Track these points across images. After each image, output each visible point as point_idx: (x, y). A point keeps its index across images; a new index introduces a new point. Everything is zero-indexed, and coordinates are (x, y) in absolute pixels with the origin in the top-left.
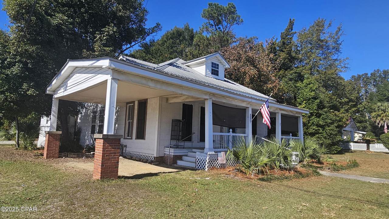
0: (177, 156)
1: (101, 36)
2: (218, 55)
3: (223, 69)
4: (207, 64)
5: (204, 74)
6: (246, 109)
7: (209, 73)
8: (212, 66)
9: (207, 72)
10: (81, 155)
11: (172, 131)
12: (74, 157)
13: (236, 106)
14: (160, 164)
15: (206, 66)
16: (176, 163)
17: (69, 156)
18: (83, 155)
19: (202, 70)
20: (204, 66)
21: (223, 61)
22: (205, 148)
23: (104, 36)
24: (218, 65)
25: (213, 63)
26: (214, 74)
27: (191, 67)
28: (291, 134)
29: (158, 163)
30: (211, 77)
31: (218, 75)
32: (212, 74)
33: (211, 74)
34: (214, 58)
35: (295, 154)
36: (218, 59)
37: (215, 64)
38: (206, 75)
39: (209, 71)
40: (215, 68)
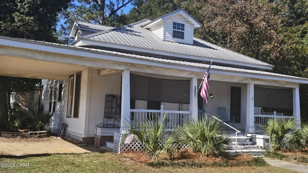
0: (106, 136)
1: (22, 5)
2: (181, 12)
3: (191, 29)
4: (166, 25)
5: (162, 38)
6: (190, 80)
7: (169, 36)
8: (174, 28)
9: (166, 35)
10: (17, 134)
11: (105, 107)
12: (7, 136)
13: (172, 77)
14: (87, 146)
15: (165, 27)
16: (105, 145)
17: (2, 135)
18: (18, 135)
19: (160, 34)
20: (162, 29)
21: (190, 19)
22: (120, 127)
23: (25, 4)
24: (183, 25)
25: (174, 24)
26: (178, 37)
27: (151, 30)
28: (275, 112)
29: (86, 144)
30: (172, 40)
31: (182, 37)
32: (174, 36)
33: (171, 37)
34: (177, 16)
35: (263, 139)
36: (182, 17)
37: (179, 24)
38: (165, 39)
39: (170, 34)
40: (179, 29)
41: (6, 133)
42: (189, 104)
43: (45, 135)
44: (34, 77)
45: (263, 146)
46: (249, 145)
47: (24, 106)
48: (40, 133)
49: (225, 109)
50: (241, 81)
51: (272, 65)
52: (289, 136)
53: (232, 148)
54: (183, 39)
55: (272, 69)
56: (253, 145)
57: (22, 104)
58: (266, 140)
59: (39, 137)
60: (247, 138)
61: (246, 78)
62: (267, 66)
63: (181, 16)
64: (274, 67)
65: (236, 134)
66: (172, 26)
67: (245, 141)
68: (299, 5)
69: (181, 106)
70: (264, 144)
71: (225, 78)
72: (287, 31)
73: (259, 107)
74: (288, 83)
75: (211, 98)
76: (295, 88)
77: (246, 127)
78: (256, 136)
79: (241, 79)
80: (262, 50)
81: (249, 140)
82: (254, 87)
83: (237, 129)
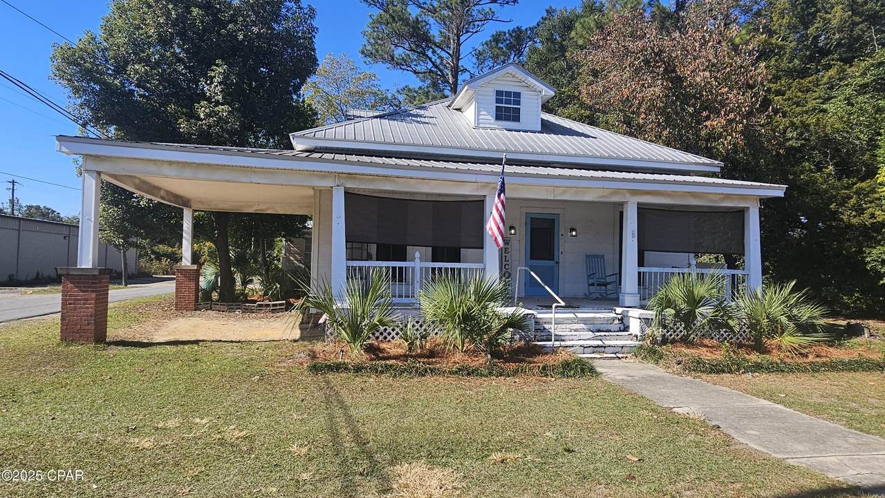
2: (512, 69)
3: (536, 101)
4: (480, 97)
5: (471, 123)
6: (483, 200)
7: (488, 117)
8: (498, 101)
9: (481, 117)
15: (477, 102)
17: (213, 307)
19: (472, 114)
20: (473, 104)
24: (518, 95)
25: (499, 93)
26: (506, 119)
28: (693, 262)
30: (494, 126)
31: (517, 119)
32: (498, 118)
33: (492, 120)
34: (504, 78)
35: (640, 318)
36: (515, 80)
37: (508, 94)
38: (479, 124)
39: (489, 113)
40: (508, 102)
41: (234, 304)
42: (483, 248)
43: (283, 309)
44: (261, 210)
45: (639, 334)
46: (615, 331)
47: (298, 261)
48: (274, 305)
49: (603, 258)
50: (604, 196)
51: (716, 162)
52: (706, 311)
53: (563, 338)
54: (519, 121)
55: (718, 170)
56: (624, 331)
57: (295, 257)
58: (647, 321)
59: (273, 311)
60: (616, 316)
61: (617, 191)
62: (704, 164)
63: (514, 76)
64: (722, 164)
65: (554, 309)
66: (494, 98)
67: (610, 322)
68: (817, 28)
69: (504, 255)
70: (642, 330)
71: (565, 192)
72: (791, 87)
73: (689, 253)
74: (728, 197)
75: (572, 236)
76: (748, 208)
77: (621, 293)
78: (628, 311)
79: (605, 194)
80: (703, 133)
81: (619, 320)
82: (638, 208)
83: (560, 298)
